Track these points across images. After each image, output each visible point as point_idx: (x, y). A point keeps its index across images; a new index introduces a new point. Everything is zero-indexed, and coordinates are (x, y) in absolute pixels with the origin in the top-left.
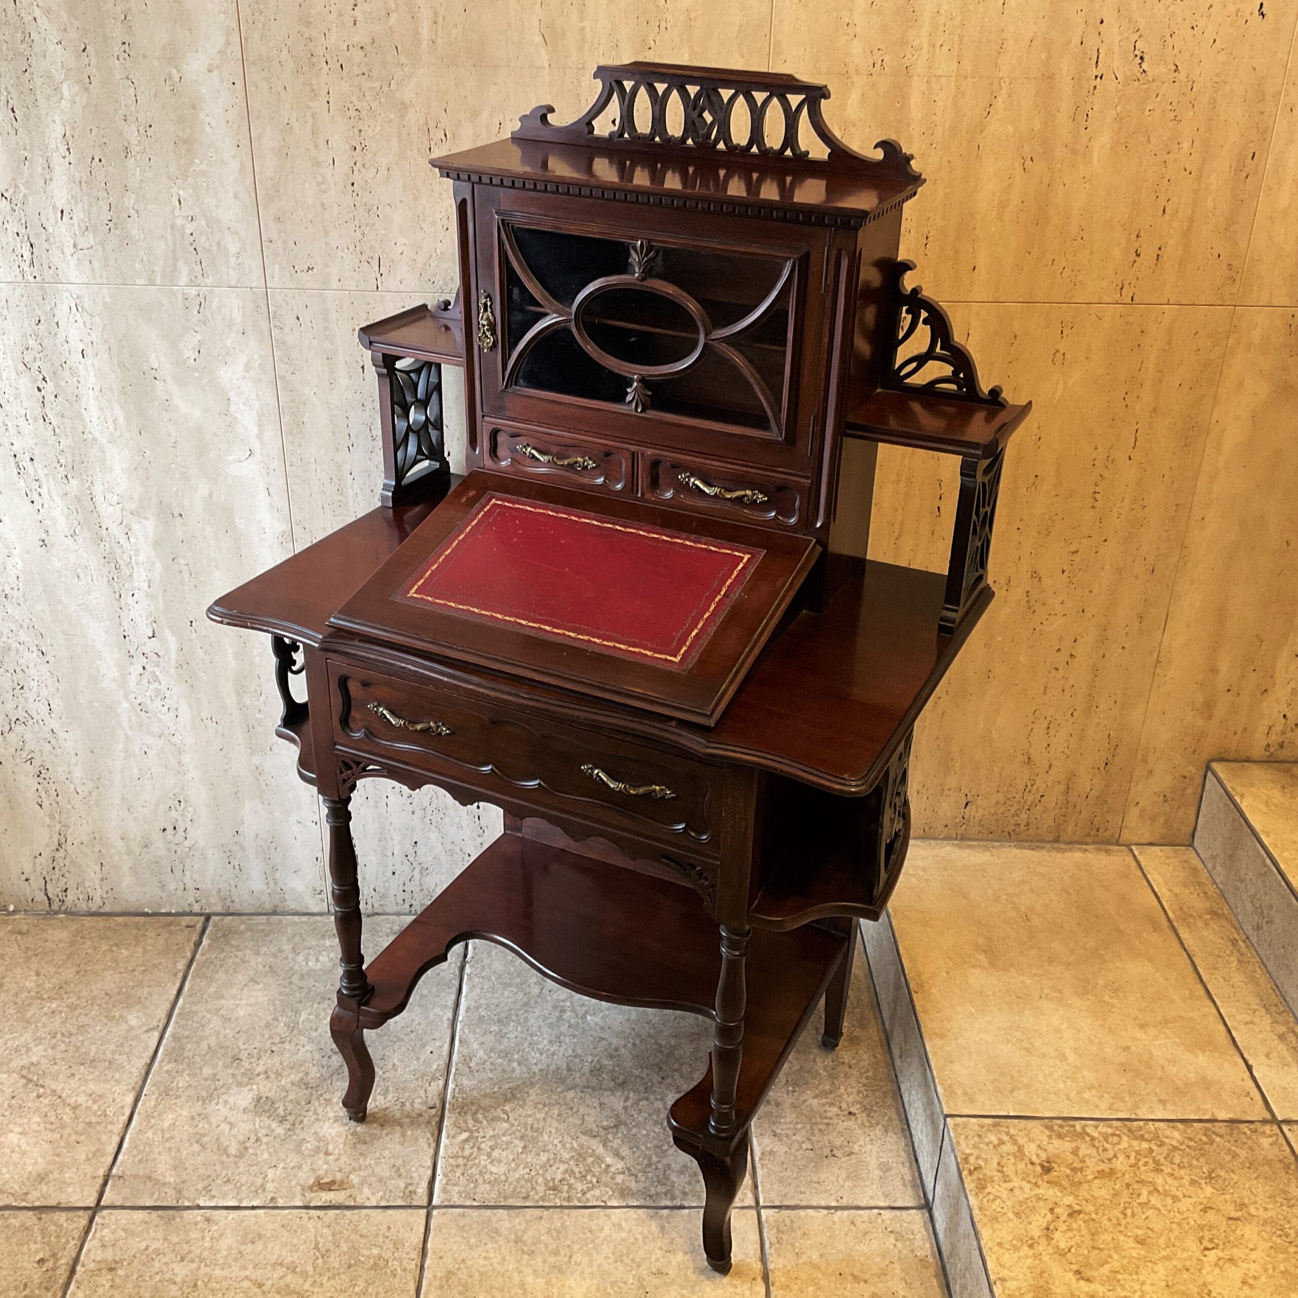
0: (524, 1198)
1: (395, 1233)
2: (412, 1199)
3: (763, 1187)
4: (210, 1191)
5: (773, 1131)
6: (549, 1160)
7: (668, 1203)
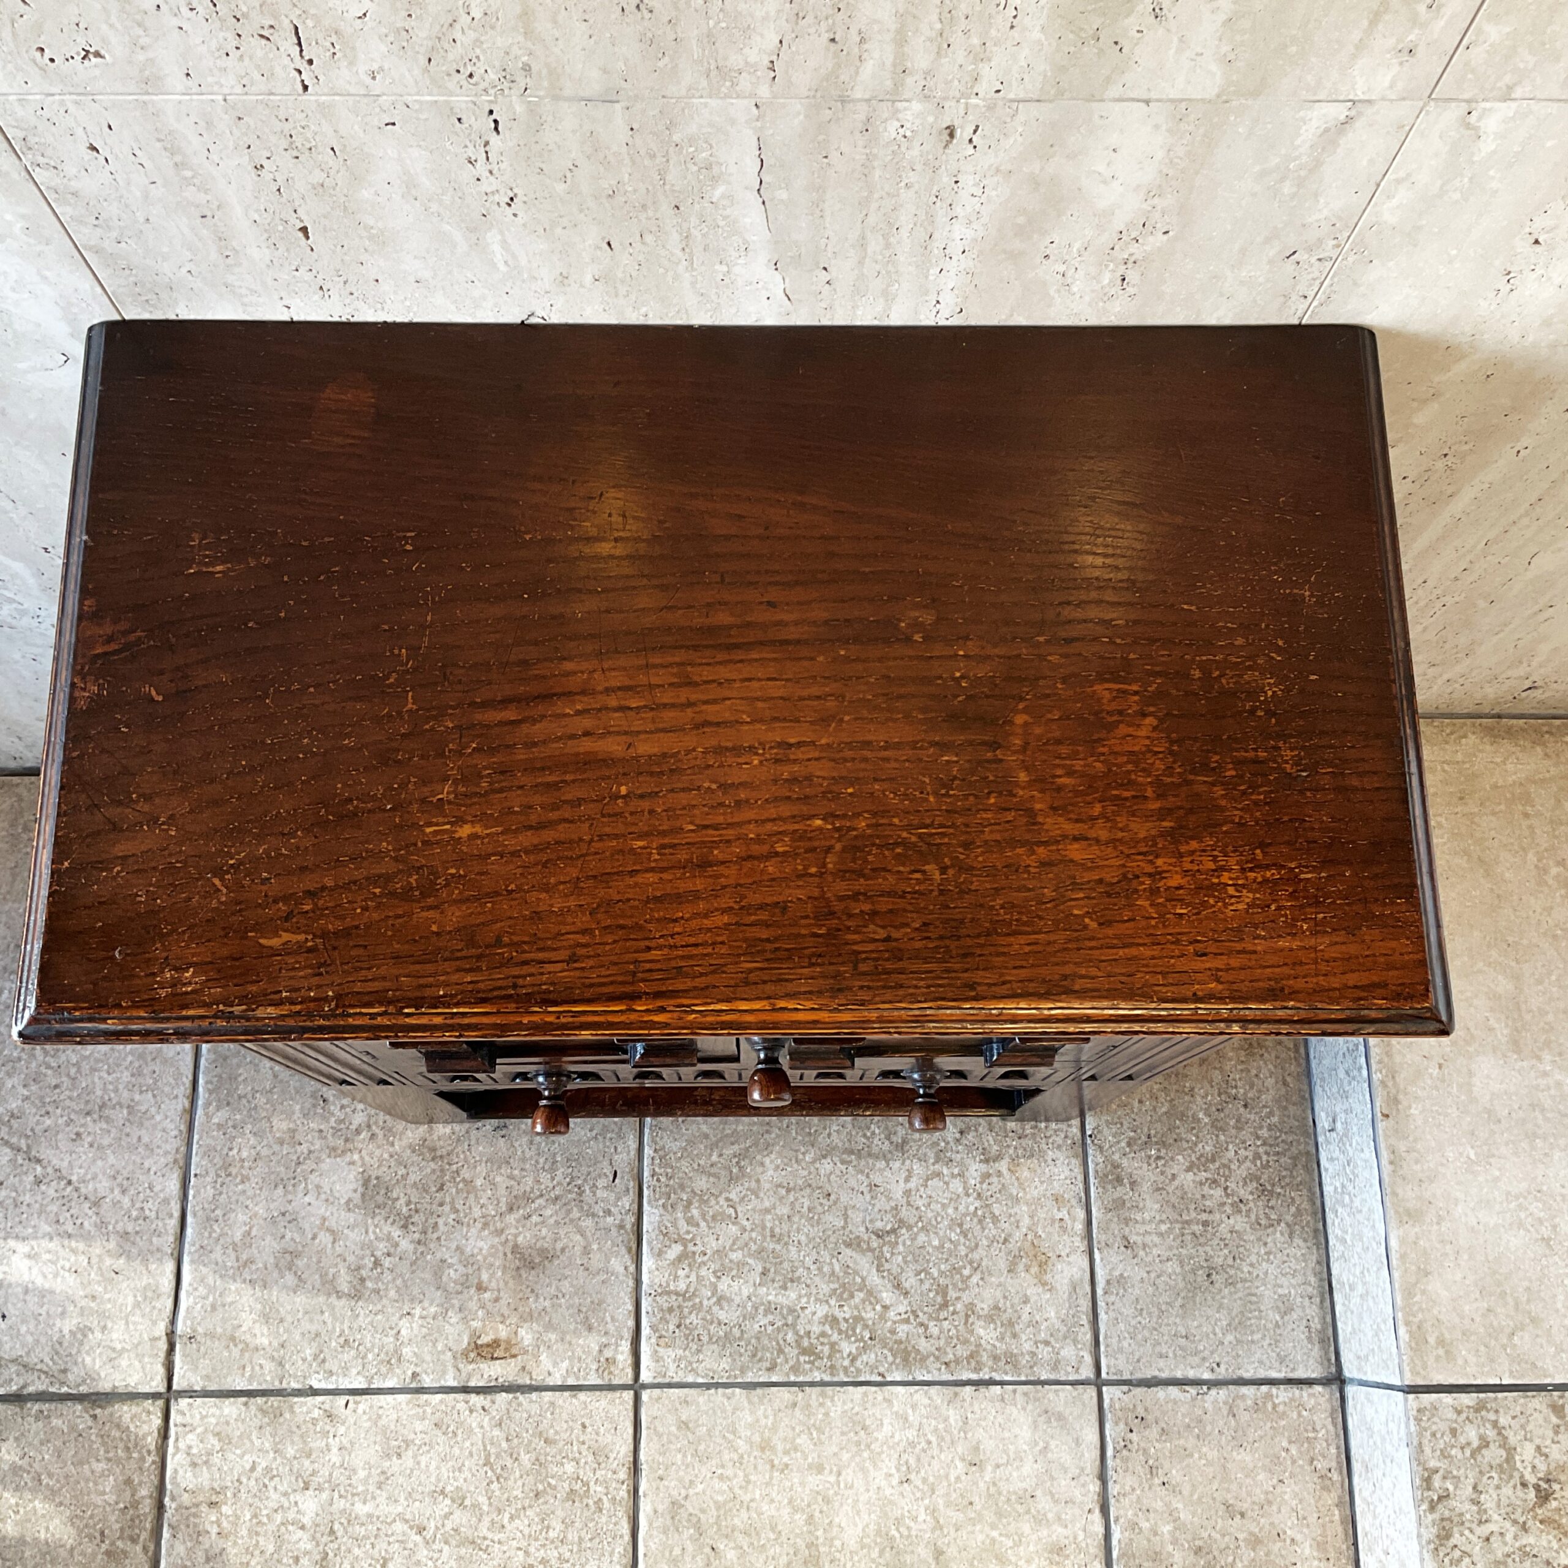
0: (768, 1369)
1: (594, 1436)
2: (610, 1373)
3: (1107, 1346)
4: (324, 1361)
5: (1125, 1238)
6: (800, 1297)
7: (974, 1377)
